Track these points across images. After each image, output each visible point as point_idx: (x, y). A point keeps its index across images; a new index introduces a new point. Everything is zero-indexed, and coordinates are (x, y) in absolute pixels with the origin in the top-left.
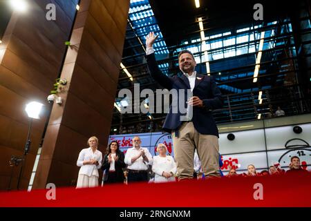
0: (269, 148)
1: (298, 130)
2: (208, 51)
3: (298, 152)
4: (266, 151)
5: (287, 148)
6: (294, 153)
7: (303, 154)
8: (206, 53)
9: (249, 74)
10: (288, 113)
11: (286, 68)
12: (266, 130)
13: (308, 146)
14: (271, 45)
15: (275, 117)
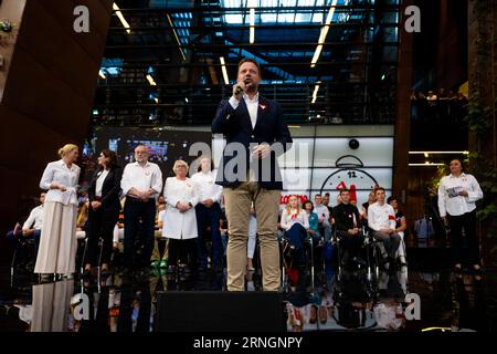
0: (315, 165)
1: (354, 145)
2: (256, 9)
3: (349, 173)
4: (312, 168)
5: (337, 166)
6: (344, 173)
7: (354, 176)
8: (252, 11)
9: (308, 54)
10: (347, 122)
11: (356, 55)
12: (317, 140)
13: (362, 166)
14: (344, 17)
15: (330, 124)
